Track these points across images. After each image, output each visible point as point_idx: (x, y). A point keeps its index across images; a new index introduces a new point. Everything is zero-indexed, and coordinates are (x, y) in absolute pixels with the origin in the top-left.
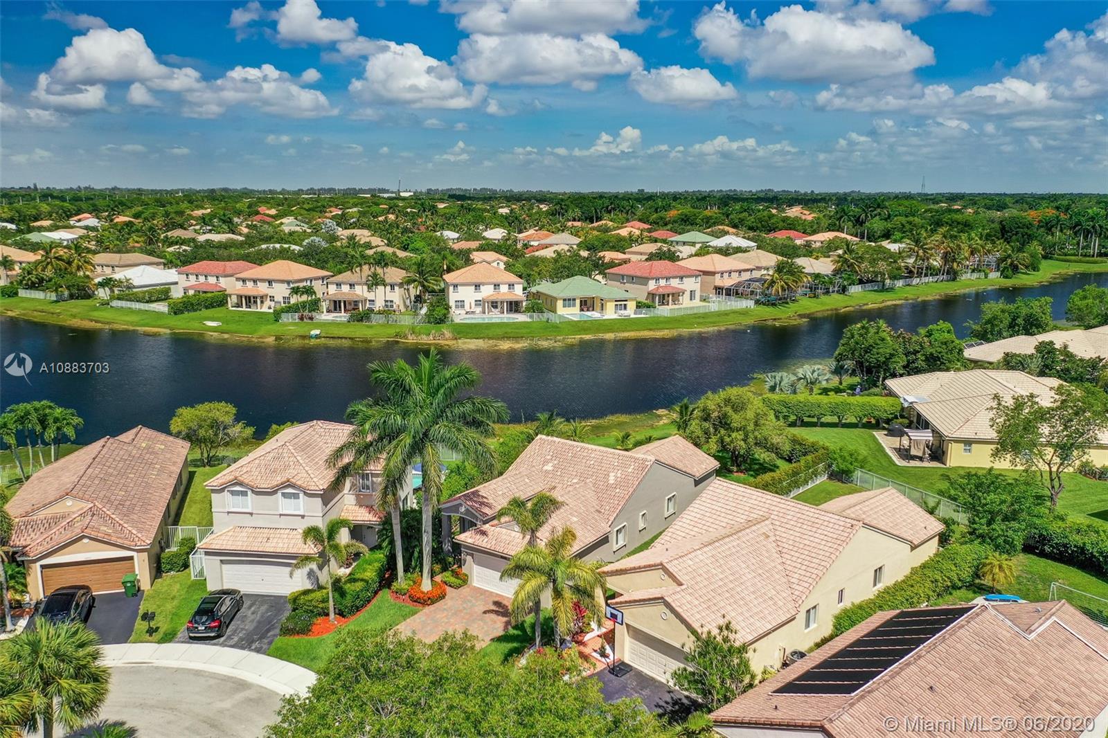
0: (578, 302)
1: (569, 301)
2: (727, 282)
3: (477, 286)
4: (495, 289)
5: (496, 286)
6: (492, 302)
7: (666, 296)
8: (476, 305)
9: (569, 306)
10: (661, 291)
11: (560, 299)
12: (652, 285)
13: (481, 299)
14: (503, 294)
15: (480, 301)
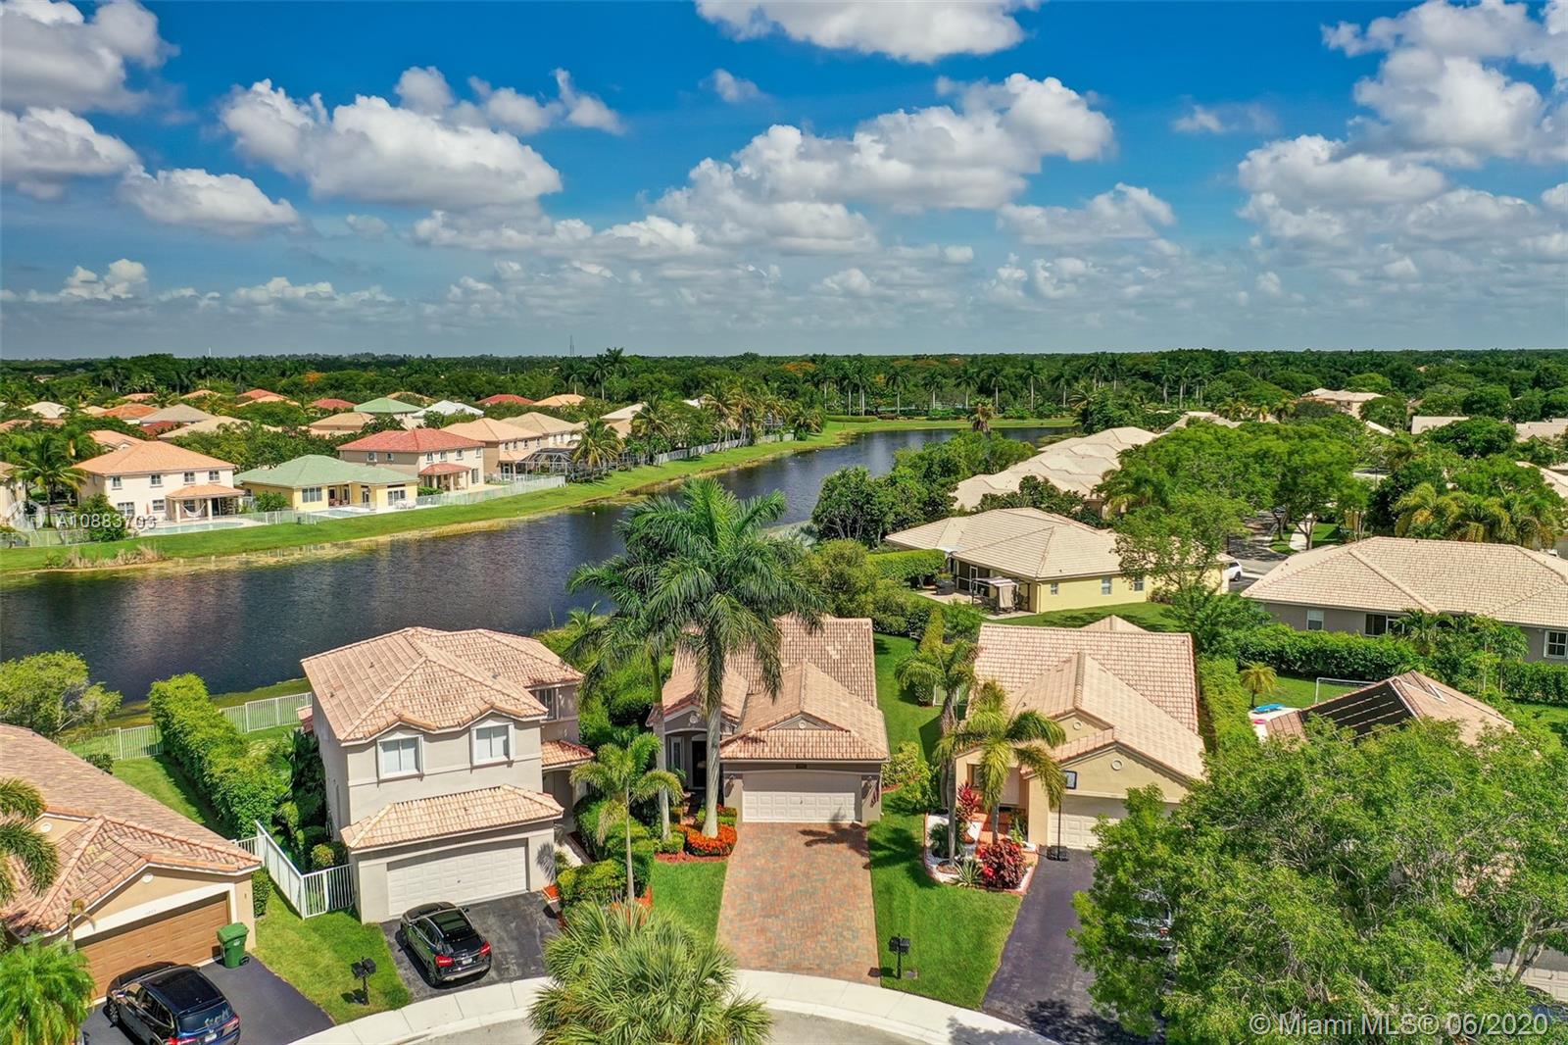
0: (325, 493)
1: (311, 493)
3: (155, 477)
4: (187, 480)
5: (189, 475)
6: (185, 502)
7: (444, 480)
8: (155, 508)
9: (312, 500)
10: (438, 471)
11: (298, 490)
12: (423, 463)
13: (163, 498)
14: (202, 487)
15: (161, 501)
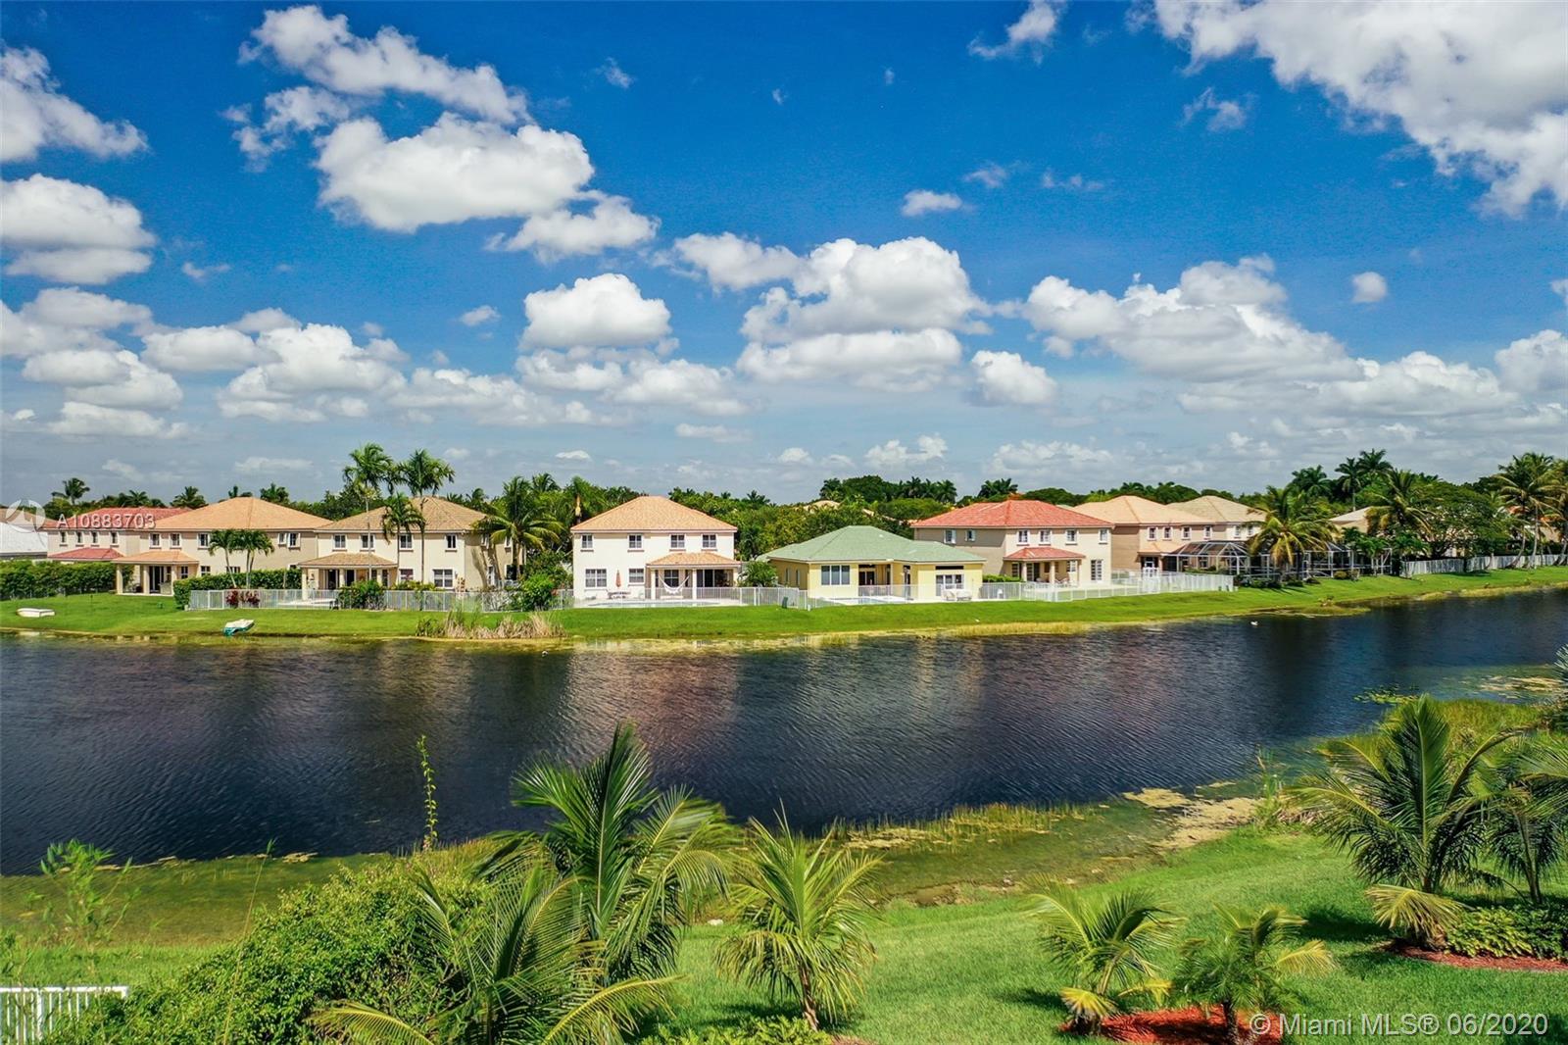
0: (854, 573)
1: (834, 571)
2: (1165, 546)
3: (635, 538)
4: (674, 545)
5: (677, 538)
6: (667, 572)
7: (1042, 568)
8: (632, 579)
9: (836, 582)
10: (1032, 557)
11: (815, 566)
12: (1012, 545)
13: (643, 567)
14: (692, 556)
15: (641, 571)
